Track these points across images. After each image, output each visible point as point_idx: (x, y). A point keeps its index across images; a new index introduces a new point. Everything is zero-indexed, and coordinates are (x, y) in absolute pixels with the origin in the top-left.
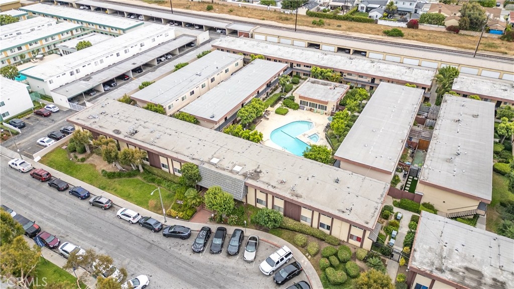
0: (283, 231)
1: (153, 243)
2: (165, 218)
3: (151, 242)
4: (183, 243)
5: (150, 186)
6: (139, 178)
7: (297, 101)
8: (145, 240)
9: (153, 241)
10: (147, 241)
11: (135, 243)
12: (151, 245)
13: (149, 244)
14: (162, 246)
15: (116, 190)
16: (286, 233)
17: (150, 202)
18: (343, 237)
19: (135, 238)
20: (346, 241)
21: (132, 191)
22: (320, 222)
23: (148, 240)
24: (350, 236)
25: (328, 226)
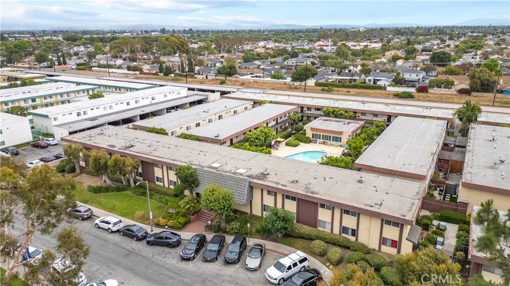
0: (296, 240)
1: (132, 250)
2: (152, 228)
3: (131, 250)
4: (169, 252)
5: (140, 198)
6: (128, 192)
7: (309, 134)
8: (123, 248)
9: (133, 249)
10: (125, 249)
11: (110, 251)
12: (130, 253)
13: (127, 252)
14: (144, 254)
15: (100, 203)
16: (300, 242)
17: (137, 213)
18: (373, 244)
19: (112, 246)
20: (377, 249)
21: (118, 203)
22: (343, 225)
23: (127, 248)
24: (383, 241)
25: (352, 230)
